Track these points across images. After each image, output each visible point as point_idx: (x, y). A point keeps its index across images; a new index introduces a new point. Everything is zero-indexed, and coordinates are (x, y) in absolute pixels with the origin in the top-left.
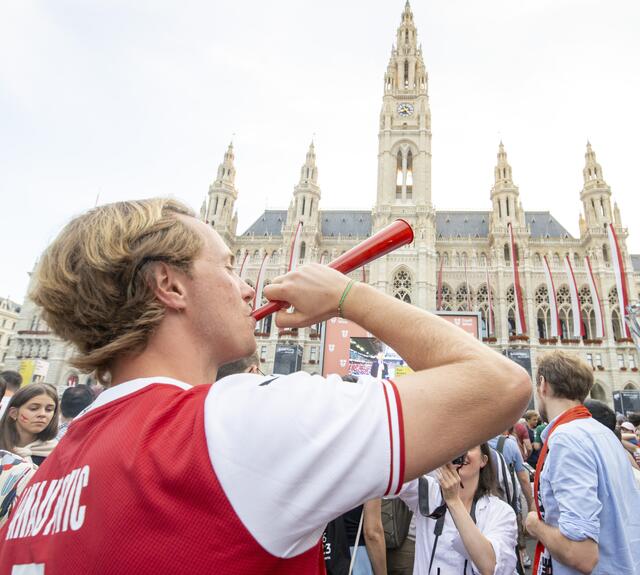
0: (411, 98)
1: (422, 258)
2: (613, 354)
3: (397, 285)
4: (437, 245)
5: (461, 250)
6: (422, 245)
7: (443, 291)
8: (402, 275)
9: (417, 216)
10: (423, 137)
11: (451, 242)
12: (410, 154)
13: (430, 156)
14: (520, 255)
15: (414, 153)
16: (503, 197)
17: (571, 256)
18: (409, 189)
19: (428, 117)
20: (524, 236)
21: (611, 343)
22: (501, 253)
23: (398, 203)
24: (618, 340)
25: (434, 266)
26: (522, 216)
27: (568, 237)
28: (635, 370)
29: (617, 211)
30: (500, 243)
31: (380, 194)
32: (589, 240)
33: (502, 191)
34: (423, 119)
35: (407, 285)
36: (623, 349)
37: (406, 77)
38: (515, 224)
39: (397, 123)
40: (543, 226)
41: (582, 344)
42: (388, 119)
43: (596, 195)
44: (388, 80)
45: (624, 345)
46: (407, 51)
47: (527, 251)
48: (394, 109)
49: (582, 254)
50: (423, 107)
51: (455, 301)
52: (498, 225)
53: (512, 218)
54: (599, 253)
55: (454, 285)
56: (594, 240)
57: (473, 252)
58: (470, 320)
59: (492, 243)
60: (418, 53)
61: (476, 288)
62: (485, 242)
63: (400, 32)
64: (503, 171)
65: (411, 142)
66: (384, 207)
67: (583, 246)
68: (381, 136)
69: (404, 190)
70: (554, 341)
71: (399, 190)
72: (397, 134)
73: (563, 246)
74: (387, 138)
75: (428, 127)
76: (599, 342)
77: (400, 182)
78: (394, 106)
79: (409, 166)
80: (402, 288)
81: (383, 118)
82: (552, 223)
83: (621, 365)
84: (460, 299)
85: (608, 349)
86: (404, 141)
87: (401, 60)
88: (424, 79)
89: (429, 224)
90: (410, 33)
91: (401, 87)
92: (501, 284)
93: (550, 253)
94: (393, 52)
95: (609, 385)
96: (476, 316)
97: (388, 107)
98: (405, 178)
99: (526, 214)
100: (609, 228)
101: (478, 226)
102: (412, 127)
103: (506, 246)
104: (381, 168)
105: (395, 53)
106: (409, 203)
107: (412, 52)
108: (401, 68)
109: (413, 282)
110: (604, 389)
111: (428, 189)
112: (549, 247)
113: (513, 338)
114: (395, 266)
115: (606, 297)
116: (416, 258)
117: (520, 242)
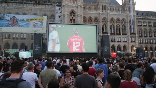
1: (79, 7)
2: (130, 38)
3: (71, 15)
4: (83, 4)
5: (89, 6)
6: (79, 3)
7: (84, 18)
8: (73, 12)
11: (86, 4)
14: (106, 8)
20: (108, 3)
21: (129, 35)
22: (101, 8)
25: (82, 11)
27: (118, 4)
28: (134, 42)
30: (101, 5)
35: (74, 16)
36: (132, 36)
40: (112, 1)
41: (122, 35)
45: (132, 35)
47: (108, 8)
54: (128, 9)
55: (87, 17)
56: (126, 5)
57: (93, 7)
58: (94, 26)
59: (98, 4)
61: (93, 18)
67: (123, 7)
70: (114, 34)
73: (117, 7)
76: (126, 34)
80: (72, 16)
83: (131, 40)
84: (89, 21)
85: (128, 36)
92: (101, 17)
95: (128, 46)
96: (96, 25)
103: (103, 6)
109: (76, 15)
110: (127, 47)
112: (114, 7)
113: (103, 33)
114: (70, 9)
115: (129, 22)
116: (77, 7)
117: (106, 5)
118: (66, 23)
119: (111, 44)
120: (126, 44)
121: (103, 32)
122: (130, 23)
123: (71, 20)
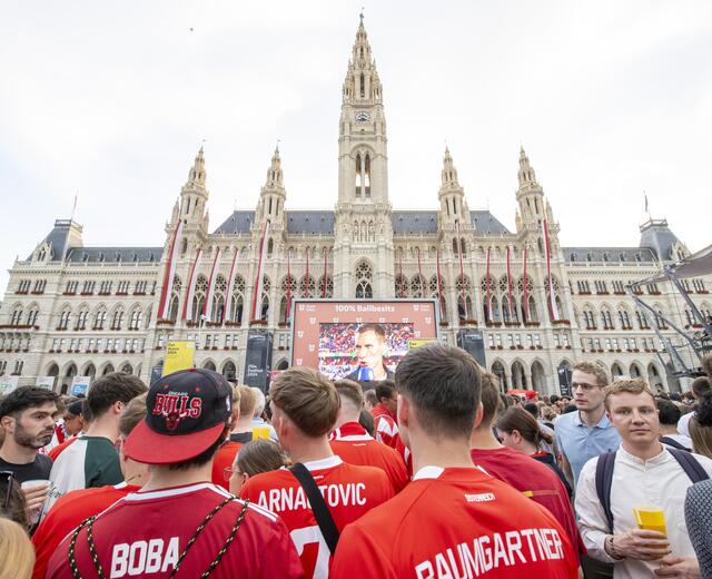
0: (368, 107)
1: (382, 250)
2: (550, 334)
3: (359, 275)
4: (394, 241)
5: (415, 244)
6: (382, 239)
7: (399, 280)
8: (364, 266)
9: (376, 213)
10: (379, 141)
11: (405, 238)
12: (367, 157)
13: (386, 159)
14: (467, 248)
15: (371, 157)
16: (450, 197)
17: (511, 248)
18: (368, 190)
19: (383, 125)
20: (470, 232)
21: (548, 325)
22: (450, 246)
23: (358, 201)
24: (555, 322)
25: (393, 258)
26: (467, 213)
27: (506, 232)
28: (568, 348)
29: (549, 209)
30: (448, 238)
31: (341, 193)
32: (526, 234)
33: (450, 192)
34: (379, 125)
35: (369, 275)
36: (559, 330)
37: (362, 89)
38: (462, 221)
39: (354, 129)
40: (485, 222)
41: (523, 326)
42: (347, 126)
43: (530, 194)
44: (347, 91)
45: (558, 326)
46: (362, 66)
47: (473, 245)
48: (352, 116)
49: (519, 247)
50: (378, 115)
51: (410, 290)
52: (447, 222)
53: (459, 215)
54: (535, 245)
55: (409, 275)
56: (530, 235)
57: (426, 246)
58: (428, 306)
59: (441, 237)
60: (372, 67)
61: (428, 278)
62: (434, 237)
63: (355, 49)
64: (449, 174)
65: (367, 146)
66: (346, 205)
67: (520, 241)
68: (341, 141)
69: (363, 191)
70: (498, 324)
71: (358, 190)
72: (356, 139)
73: (502, 240)
74: (347, 141)
75: (384, 133)
76: (537, 324)
77: (358, 184)
78: (352, 114)
79: (368, 169)
80: (364, 278)
81: (342, 125)
82: (492, 220)
83: (556, 343)
84: (415, 288)
85: (545, 330)
86: (362, 145)
87: (357, 73)
88: (378, 91)
89: (386, 219)
90: (365, 50)
91: (358, 96)
92: (451, 274)
93: (493, 246)
94: (350, 67)
95: (547, 362)
96: (433, 302)
97: (347, 116)
98: (362, 180)
99: (471, 212)
100: (542, 223)
101: (426, 224)
102: (369, 133)
103: (454, 240)
104: (341, 170)
105: (352, 67)
106: (368, 201)
107: (367, 66)
108: (358, 80)
109: (374, 273)
110: (543, 365)
111: (385, 188)
112: (491, 241)
113: (462, 322)
114: (357, 258)
115: (542, 284)
116: (376, 250)
117: (466, 237)
118: (346, 297)
119: (490, 357)
120: (541, 355)
121: (461, 319)
122: (547, 288)
123: (359, 288)
